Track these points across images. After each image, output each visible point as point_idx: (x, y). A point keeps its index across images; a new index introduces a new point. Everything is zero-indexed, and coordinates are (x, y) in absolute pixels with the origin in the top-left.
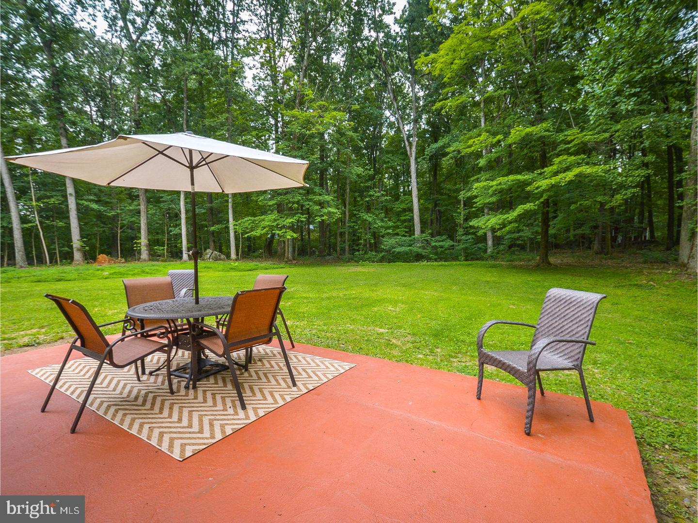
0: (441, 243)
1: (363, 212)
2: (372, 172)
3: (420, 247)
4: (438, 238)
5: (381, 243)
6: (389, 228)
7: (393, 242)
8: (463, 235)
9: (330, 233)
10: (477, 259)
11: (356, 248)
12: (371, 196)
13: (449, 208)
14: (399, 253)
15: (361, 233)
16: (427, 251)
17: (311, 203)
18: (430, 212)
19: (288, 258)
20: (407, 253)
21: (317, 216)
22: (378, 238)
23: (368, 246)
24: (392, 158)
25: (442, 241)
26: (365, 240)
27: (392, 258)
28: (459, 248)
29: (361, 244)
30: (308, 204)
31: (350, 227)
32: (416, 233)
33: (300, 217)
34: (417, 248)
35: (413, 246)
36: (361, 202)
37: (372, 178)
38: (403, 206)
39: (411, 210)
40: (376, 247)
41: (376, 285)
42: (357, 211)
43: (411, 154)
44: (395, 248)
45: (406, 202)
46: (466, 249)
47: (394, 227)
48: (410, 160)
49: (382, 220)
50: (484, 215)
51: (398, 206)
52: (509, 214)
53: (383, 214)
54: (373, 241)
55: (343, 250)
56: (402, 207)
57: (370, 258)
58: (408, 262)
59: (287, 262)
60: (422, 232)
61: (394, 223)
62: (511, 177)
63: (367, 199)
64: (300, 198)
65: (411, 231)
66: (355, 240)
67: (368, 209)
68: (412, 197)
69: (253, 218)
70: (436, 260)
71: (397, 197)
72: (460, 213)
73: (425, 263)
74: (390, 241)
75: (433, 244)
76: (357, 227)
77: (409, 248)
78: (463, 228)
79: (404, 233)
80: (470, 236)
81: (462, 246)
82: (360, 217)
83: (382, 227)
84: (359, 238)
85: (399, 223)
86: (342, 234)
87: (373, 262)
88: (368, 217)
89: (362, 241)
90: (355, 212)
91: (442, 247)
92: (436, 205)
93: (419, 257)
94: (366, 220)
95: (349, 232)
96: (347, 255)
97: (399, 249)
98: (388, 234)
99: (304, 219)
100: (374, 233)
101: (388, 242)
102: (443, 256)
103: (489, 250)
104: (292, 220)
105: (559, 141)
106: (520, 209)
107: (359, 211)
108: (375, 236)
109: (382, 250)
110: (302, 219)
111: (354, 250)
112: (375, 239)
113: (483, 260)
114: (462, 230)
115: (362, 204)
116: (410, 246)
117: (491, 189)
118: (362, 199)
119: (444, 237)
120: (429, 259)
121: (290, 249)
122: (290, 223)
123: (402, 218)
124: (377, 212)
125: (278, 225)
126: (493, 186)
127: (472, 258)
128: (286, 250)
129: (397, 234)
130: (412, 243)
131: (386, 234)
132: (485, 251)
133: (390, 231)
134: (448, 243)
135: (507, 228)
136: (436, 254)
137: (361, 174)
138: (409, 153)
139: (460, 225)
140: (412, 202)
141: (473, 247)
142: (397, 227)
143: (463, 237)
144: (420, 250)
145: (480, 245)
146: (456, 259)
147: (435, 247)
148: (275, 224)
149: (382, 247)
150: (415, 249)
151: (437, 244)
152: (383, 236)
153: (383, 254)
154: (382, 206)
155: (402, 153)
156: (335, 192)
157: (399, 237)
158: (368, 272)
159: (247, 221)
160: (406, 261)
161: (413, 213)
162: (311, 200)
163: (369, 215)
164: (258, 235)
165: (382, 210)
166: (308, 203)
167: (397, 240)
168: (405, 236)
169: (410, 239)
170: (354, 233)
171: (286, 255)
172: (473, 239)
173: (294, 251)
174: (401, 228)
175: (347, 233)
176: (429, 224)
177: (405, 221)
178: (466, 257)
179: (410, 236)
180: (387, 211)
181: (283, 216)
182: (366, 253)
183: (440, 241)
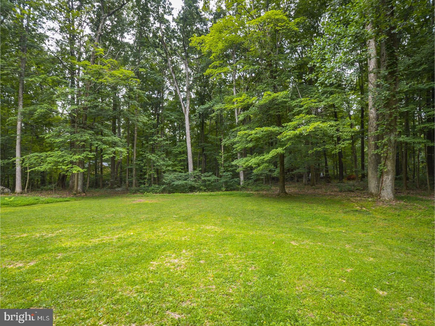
0: (208, 178)
1: (147, 153)
2: (155, 122)
3: (193, 181)
4: (206, 174)
5: (163, 177)
6: (169, 166)
7: (172, 177)
8: (224, 172)
9: (121, 169)
10: (234, 190)
11: (142, 181)
12: (154, 140)
13: (213, 152)
14: (177, 185)
15: (146, 169)
16: (199, 184)
17: (99, 143)
18: (199, 155)
19: (77, 191)
20: (183, 186)
21: (105, 154)
22: (161, 173)
23: (152, 179)
24: (171, 114)
25: (209, 176)
26: (150, 175)
27: (172, 189)
28: (221, 181)
29: (145, 178)
30: (97, 144)
31: (137, 164)
32: (190, 170)
33: (88, 154)
34: (191, 182)
35: (188, 180)
36: (146, 145)
37: (155, 126)
38: (180, 149)
39: (185, 153)
40: (158, 180)
41: (157, 220)
42: (143, 152)
43: (186, 112)
44: (174, 181)
45: (182, 147)
46: (226, 183)
47: (173, 165)
48: (184, 116)
49: (164, 160)
50: (237, 158)
51: (176, 150)
52: (264, 156)
53: (164, 155)
54: (156, 176)
55: (131, 183)
56: (178, 150)
57: (153, 189)
58: (184, 193)
59: (75, 194)
60: (194, 169)
61: (173, 162)
62: (265, 129)
63: (151, 143)
64: (88, 137)
65: (186, 169)
66: (141, 175)
67: (153, 151)
68: (186, 143)
69: (39, 154)
70: (205, 191)
71: (174, 143)
72: (221, 156)
73: (197, 193)
74: (170, 176)
75: (203, 178)
76: (143, 165)
77: (185, 181)
78: (224, 167)
79: (180, 170)
80: (229, 173)
81: (223, 180)
82: (146, 156)
83: (163, 165)
84: (145, 174)
85: (176, 163)
86: (131, 170)
87: (156, 193)
88: (152, 157)
89: (147, 176)
90: (141, 153)
91: (209, 181)
92: (203, 150)
93: (192, 189)
94: (150, 159)
95: (136, 169)
96: (134, 188)
97: (176, 183)
98: (168, 170)
99: (92, 156)
100: (157, 169)
101: (168, 177)
102: (210, 187)
103: (241, 183)
104: (79, 156)
105: (293, 105)
106: (273, 152)
107: (145, 152)
108: (157, 171)
109: (164, 184)
110: (89, 156)
111: (140, 183)
112: (158, 174)
113: (238, 190)
114: (222, 168)
115: (147, 146)
116: (186, 180)
117: (250, 136)
118: (147, 143)
119: (210, 173)
120: (200, 190)
121: (80, 183)
122: (77, 159)
123: (179, 159)
124: (159, 153)
125: (64, 160)
126: (251, 134)
127: (230, 189)
128: (76, 184)
129: (175, 171)
130: (187, 177)
131: (167, 170)
132: (239, 184)
133: (170, 168)
134: (213, 178)
135: (261, 167)
136: (205, 186)
137: (146, 123)
138: (184, 112)
139: (222, 164)
140: (187, 147)
141: (231, 181)
142: (175, 165)
143: (224, 174)
144: (193, 183)
145: (236, 180)
146: (219, 189)
147: (204, 181)
148: (61, 160)
149: (164, 181)
150: (190, 182)
151: (206, 178)
152: (164, 172)
153: (164, 186)
154: (164, 149)
155: (178, 111)
156: (126, 137)
157: (177, 173)
158: (151, 204)
159: (33, 156)
160: (183, 191)
161: (187, 155)
162: (101, 140)
163: (153, 155)
164: (42, 170)
165: (164, 151)
166: (96, 142)
167: (175, 175)
168: (182, 172)
169: (186, 174)
170: (140, 169)
171: (75, 188)
172: (231, 175)
173: (84, 184)
174: (178, 166)
175: (134, 169)
176: (198, 164)
177: (181, 161)
178: (227, 188)
179: (185, 172)
180: (168, 153)
181: (70, 153)
182: (150, 185)
183: (207, 176)
